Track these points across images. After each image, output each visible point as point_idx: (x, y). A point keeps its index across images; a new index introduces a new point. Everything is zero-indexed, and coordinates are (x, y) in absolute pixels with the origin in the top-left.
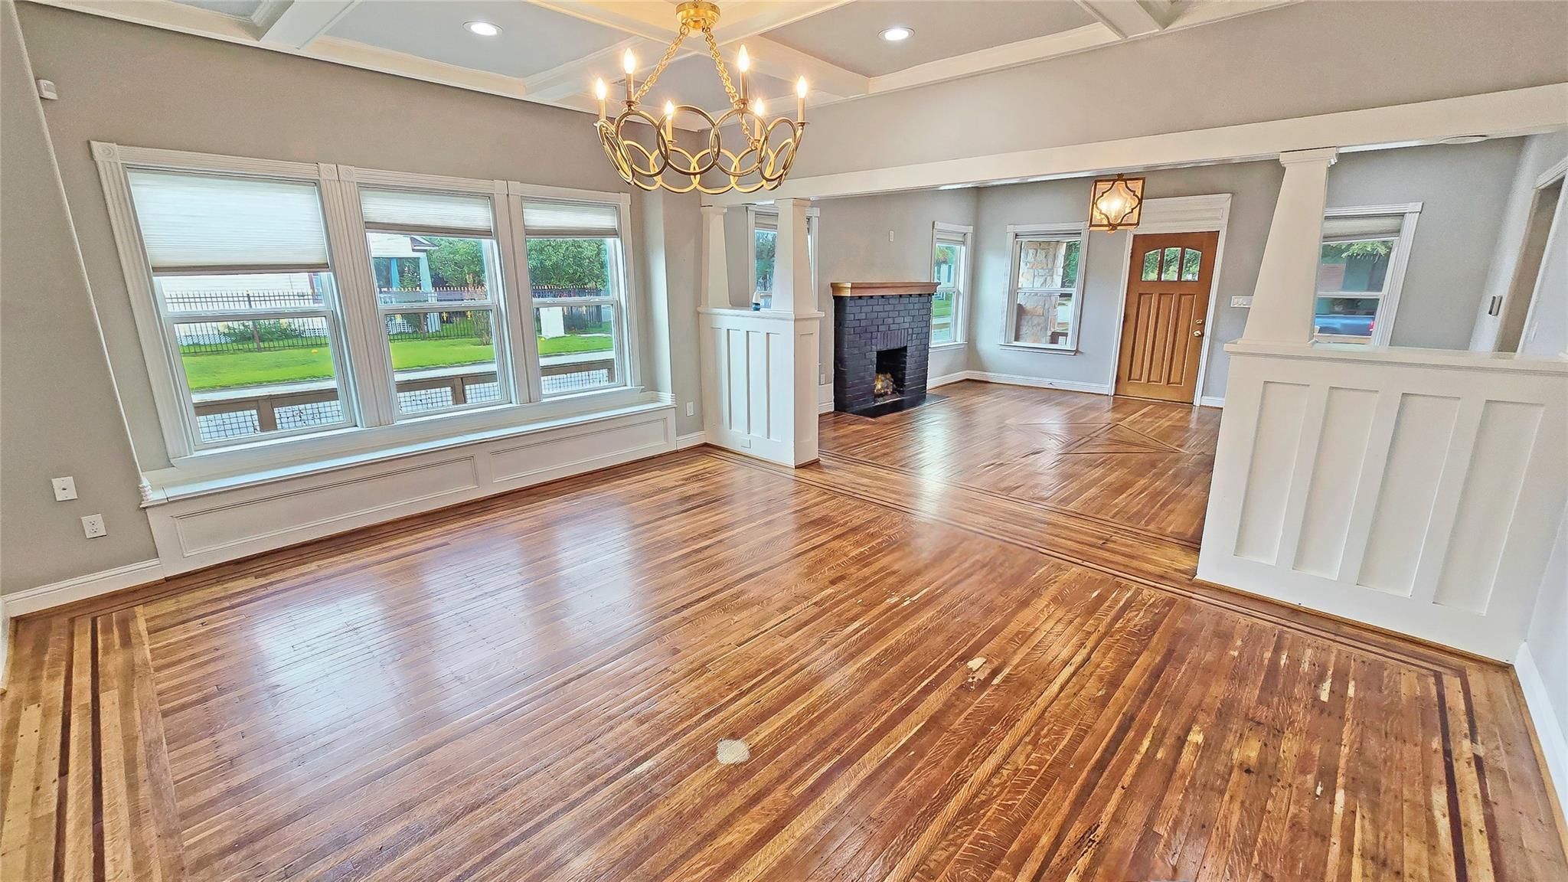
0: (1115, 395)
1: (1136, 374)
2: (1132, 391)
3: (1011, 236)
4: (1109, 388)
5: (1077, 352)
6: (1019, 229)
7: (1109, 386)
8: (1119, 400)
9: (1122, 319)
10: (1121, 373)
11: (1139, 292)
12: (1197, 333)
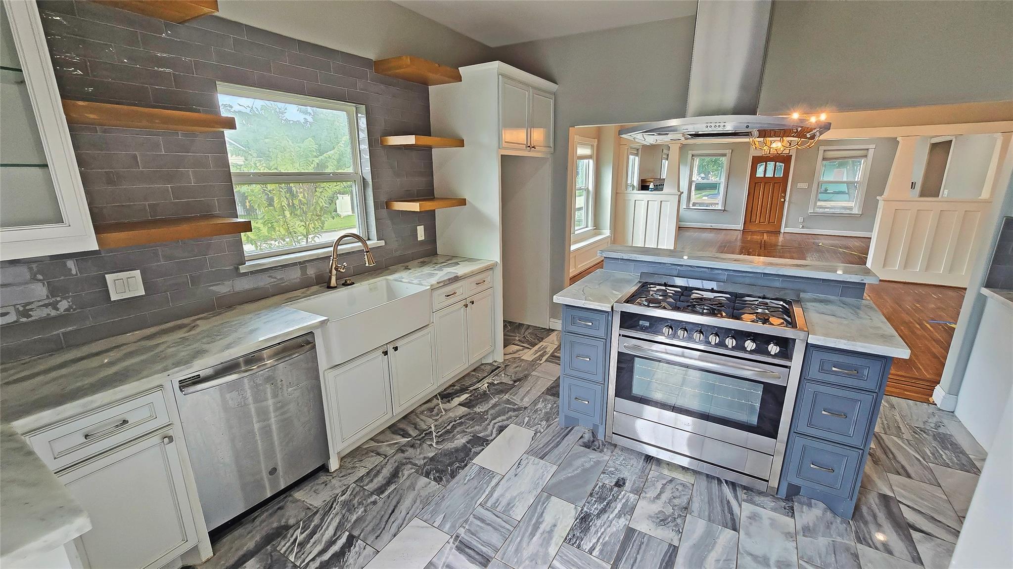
0: (743, 229)
1: (753, 219)
2: (752, 228)
3: (690, 156)
5: (724, 210)
6: (695, 152)
7: (741, 226)
8: (745, 231)
9: (747, 195)
10: (746, 219)
11: (755, 182)
12: (782, 200)
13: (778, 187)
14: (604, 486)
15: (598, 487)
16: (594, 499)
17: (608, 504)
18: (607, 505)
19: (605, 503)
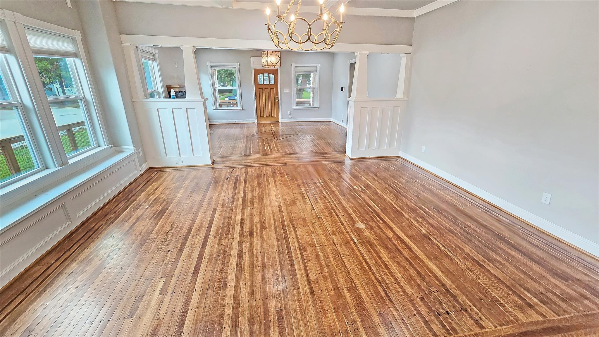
0: (257, 122)
1: (262, 115)
2: (262, 120)
3: (209, 67)
4: (255, 120)
5: (242, 109)
6: (212, 64)
7: (255, 119)
8: (258, 123)
9: (255, 97)
10: (258, 115)
11: (258, 88)
12: (277, 100)
13: (273, 91)
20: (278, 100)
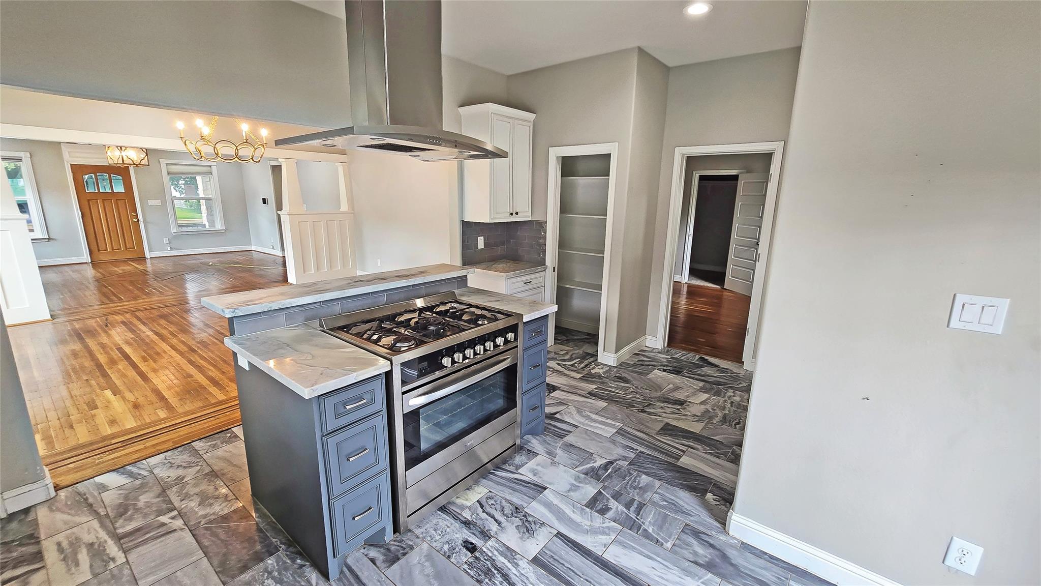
0: (92, 261)
1: (102, 247)
2: (105, 257)
5: (49, 239)
7: (86, 257)
8: (94, 264)
9: (80, 215)
10: (91, 249)
11: (87, 199)
12: (134, 220)
13: (123, 203)
14: (470, 565)
15: (469, 571)
16: (487, 580)
17: (496, 569)
18: (498, 570)
19: (496, 572)
20: (138, 220)
